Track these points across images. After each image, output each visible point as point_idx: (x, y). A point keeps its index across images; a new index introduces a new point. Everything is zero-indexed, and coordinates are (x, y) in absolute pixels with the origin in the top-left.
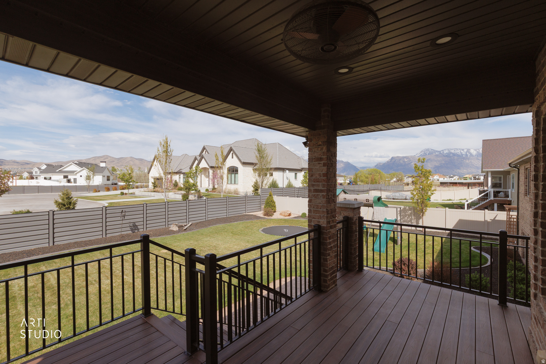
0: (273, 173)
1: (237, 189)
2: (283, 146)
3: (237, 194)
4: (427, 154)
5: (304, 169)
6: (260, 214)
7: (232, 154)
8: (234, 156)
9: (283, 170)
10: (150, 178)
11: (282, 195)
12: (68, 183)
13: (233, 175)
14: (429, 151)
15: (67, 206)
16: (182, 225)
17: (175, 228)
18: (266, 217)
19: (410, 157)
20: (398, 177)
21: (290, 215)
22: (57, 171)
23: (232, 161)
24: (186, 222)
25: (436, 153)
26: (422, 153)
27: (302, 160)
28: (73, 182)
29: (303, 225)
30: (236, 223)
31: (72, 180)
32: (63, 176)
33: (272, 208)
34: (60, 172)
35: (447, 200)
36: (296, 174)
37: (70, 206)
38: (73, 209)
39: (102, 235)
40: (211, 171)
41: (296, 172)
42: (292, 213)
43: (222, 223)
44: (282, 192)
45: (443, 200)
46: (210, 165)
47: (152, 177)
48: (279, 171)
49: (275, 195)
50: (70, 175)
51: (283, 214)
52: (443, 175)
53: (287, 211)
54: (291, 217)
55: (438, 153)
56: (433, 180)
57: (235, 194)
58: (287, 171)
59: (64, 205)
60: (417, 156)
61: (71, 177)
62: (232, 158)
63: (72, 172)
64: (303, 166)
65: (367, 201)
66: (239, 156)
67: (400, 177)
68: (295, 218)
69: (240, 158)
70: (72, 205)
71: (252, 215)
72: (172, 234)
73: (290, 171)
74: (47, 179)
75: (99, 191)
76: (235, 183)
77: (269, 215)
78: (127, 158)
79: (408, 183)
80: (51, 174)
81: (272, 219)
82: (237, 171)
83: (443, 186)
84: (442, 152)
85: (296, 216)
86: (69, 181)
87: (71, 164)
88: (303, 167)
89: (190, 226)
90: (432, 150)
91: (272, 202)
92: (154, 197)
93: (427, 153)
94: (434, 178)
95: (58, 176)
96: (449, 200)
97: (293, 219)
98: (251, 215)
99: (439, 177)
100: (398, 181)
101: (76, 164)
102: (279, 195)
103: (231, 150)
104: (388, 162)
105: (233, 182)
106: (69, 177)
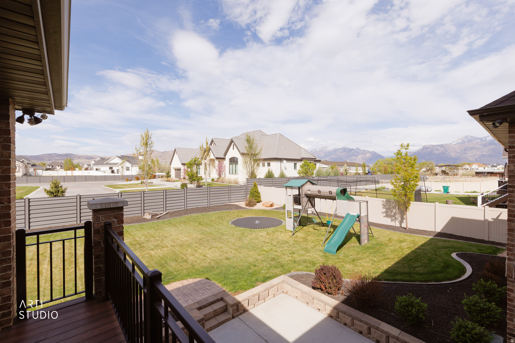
0: (271, 163)
1: (237, 179)
2: (284, 136)
3: (237, 184)
4: (466, 142)
5: (303, 159)
6: (243, 204)
7: (233, 145)
8: (235, 147)
9: (280, 160)
10: (172, 169)
11: (272, 185)
12: (112, 173)
13: (234, 166)
14: (468, 138)
15: (55, 194)
16: (157, 214)
17: (148, 216)
18: (247, 207)
19: (445, 145)
20: (428, 167)
21: (272, 205)
22: (105, 163)
23: (233, 153)
24: (163, 211)
25: (477, 140)
26: (459, 141)
27: (303, 150)
28: (116, 173)
29: (279, 217)
30: (213, 212)
31: (116, 171)
32: (109, 168)
33: (256, 198)
34: (107, 164)
35: (471, 192)
36: (295, 164)
37: (58, 194)
38: (63, 196)
39: (77, 221)
40: (217, 162)
41: (295, 162)
42: (274, 203)
43: (199, 213)
44: (272, 183)
45: (466, 192)
46: (216, 156)
47: (173, 168)
48: (277, 161)
49: (262, 185)
50: (114, 166)
51: (265, 204)
52: (484, 164)
53: (269, 202)
54: (272, 208)
55: (479, 140)
56: (471, 169)
57: (234, 183)
58: (285, 161)
59: (53, 193)
60: (454, 143)
61: (115, 169)
62: (233, 149)
63: (115, 164)
64: (303, 155)
65: (330, 194)
66: (238, 147)
67: (431, 167)
68: (276, 209)
69: (239, 149)
70: (60, 193)
71: (235, 205)
72: (143, 222)
73: (287, 161)
74: (98, 170)
75: (131, 180)
76: (235, 174)
77: (250, 205)
78: (169, 152)
79: (437, 173)
80: (100, 166)
81: (253, 210)
82: (238, 162)
83: (478, 176)
84: (484, 139)
85: (278, 207)
86: (113, 172)
87: (115, 157)
88: (303, 157)
89: (166, 214)
90: (471, 137)
91: (256, 192)
92: (165, 186)
93: (465, 140)
94: (472, 167)
95: (104, 167)
96: (474, 192)
97: (273, 210)
98: (233, 205)
99: (478, 167)
100: (428, 171)
101: (119, 157)
102: (268, 185)
103: (232, 142)
104: (419, 150)
105: (234, 172)
106: (114, 168)
